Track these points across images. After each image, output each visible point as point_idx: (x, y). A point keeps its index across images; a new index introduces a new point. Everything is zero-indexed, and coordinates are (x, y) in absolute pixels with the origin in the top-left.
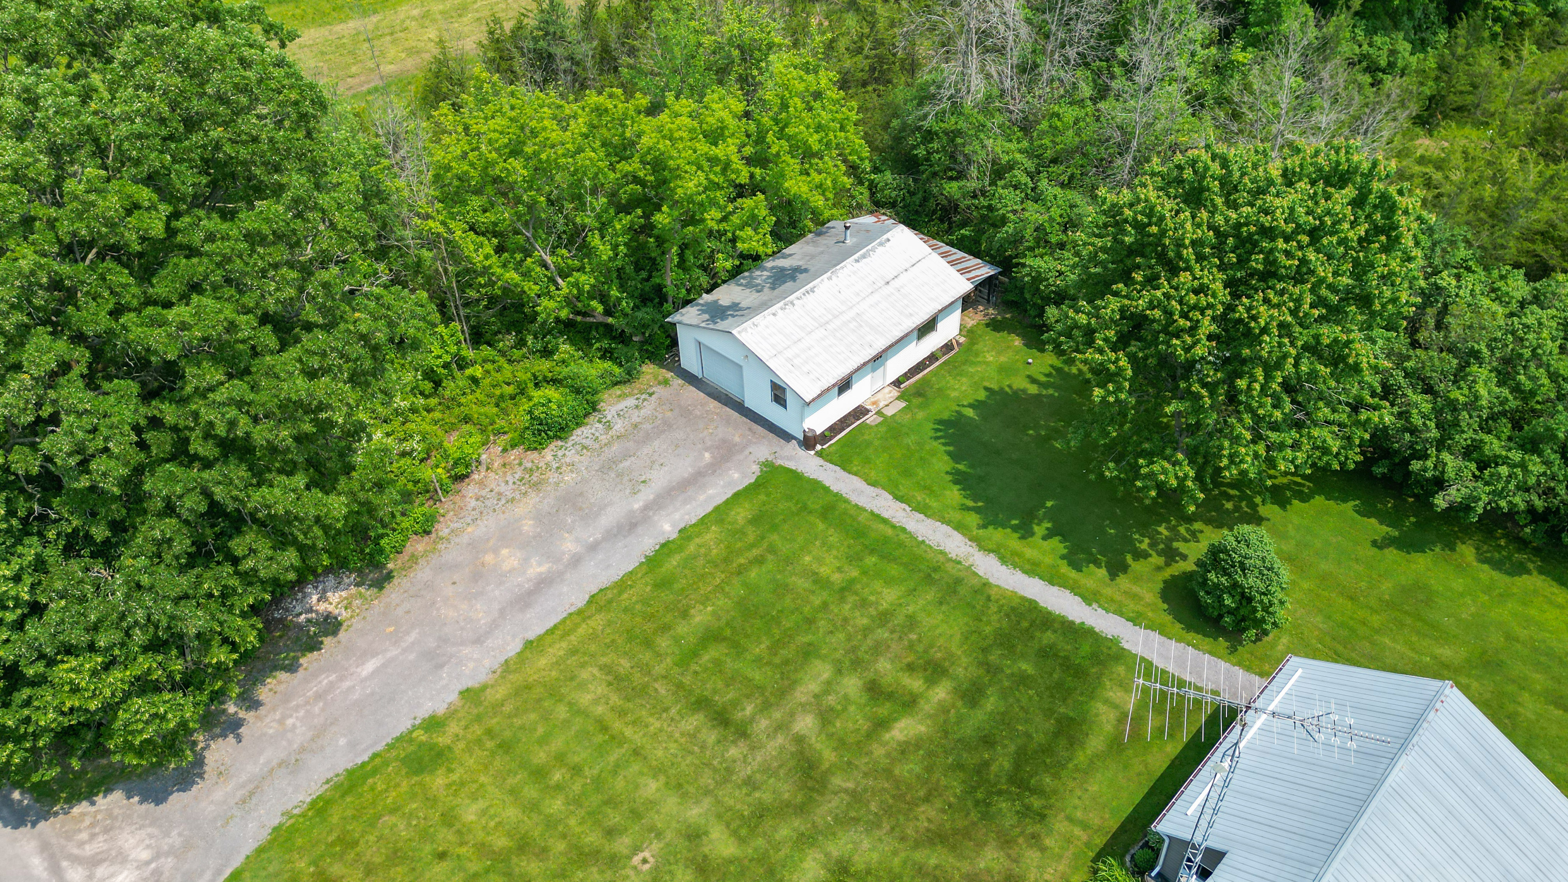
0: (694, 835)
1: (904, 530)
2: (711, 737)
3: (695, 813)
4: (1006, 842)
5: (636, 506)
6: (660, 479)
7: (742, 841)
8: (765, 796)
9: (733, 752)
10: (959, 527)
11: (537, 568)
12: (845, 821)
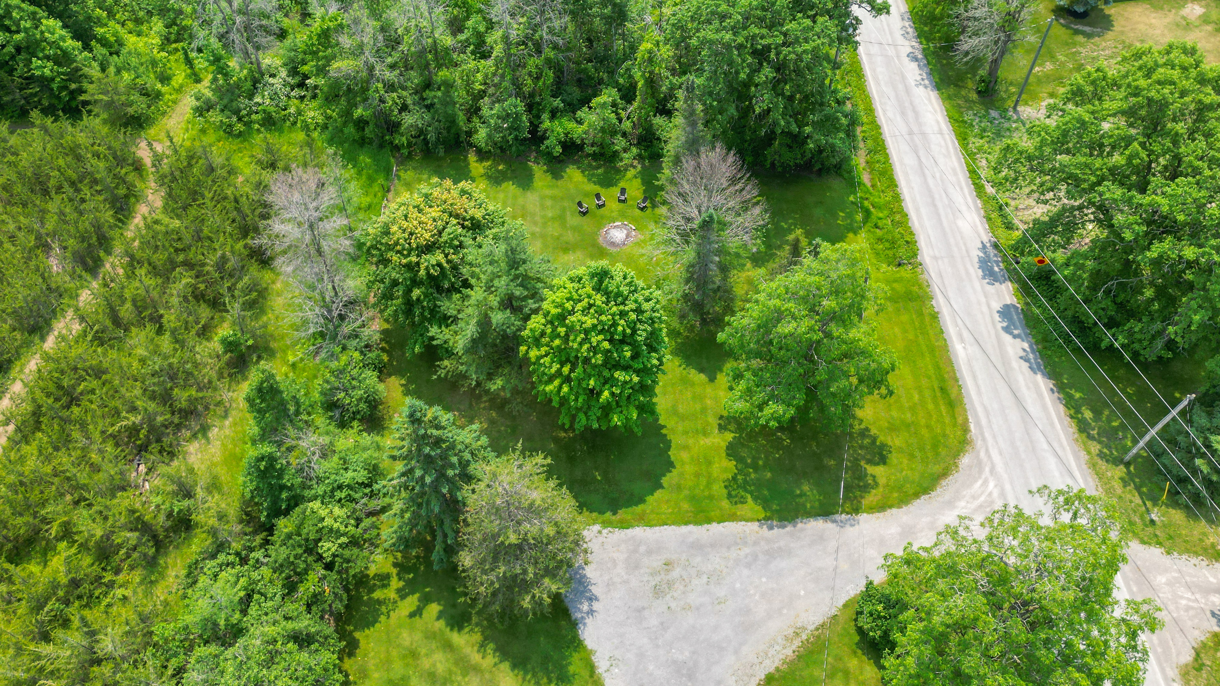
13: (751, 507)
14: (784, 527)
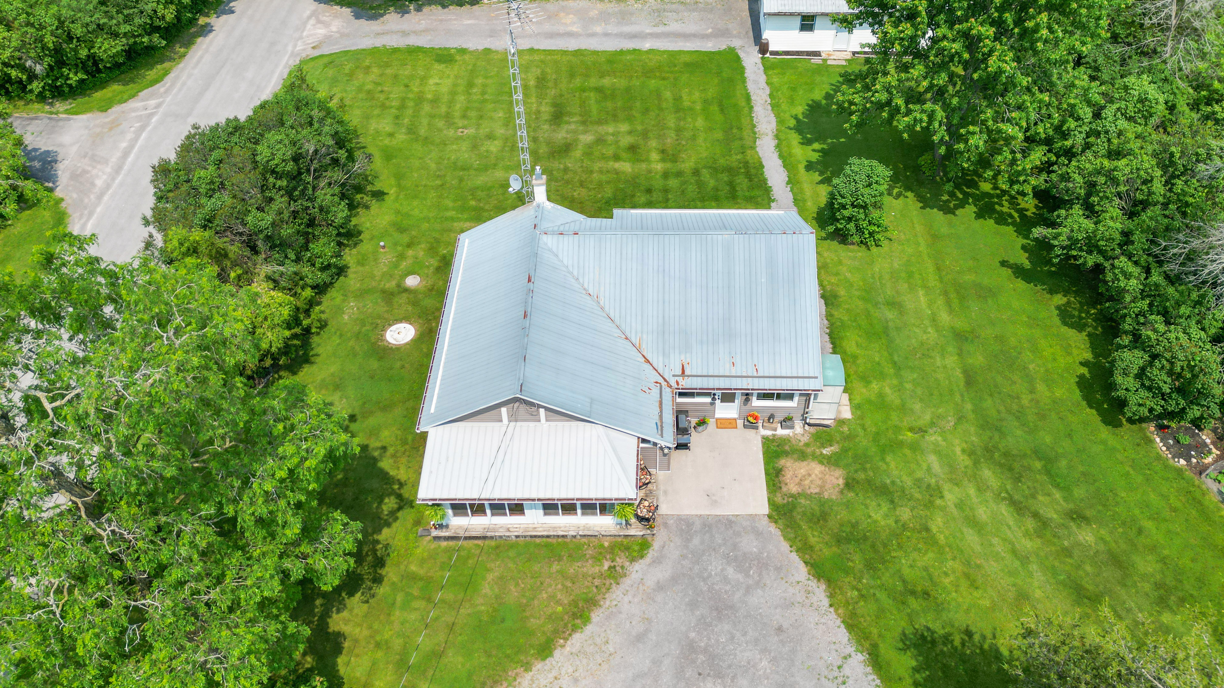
1: (751, 108)
5: (648, 31)
6: (674, 27)
9: (546, 127)
10: (780, 121)
11: (574, 29)
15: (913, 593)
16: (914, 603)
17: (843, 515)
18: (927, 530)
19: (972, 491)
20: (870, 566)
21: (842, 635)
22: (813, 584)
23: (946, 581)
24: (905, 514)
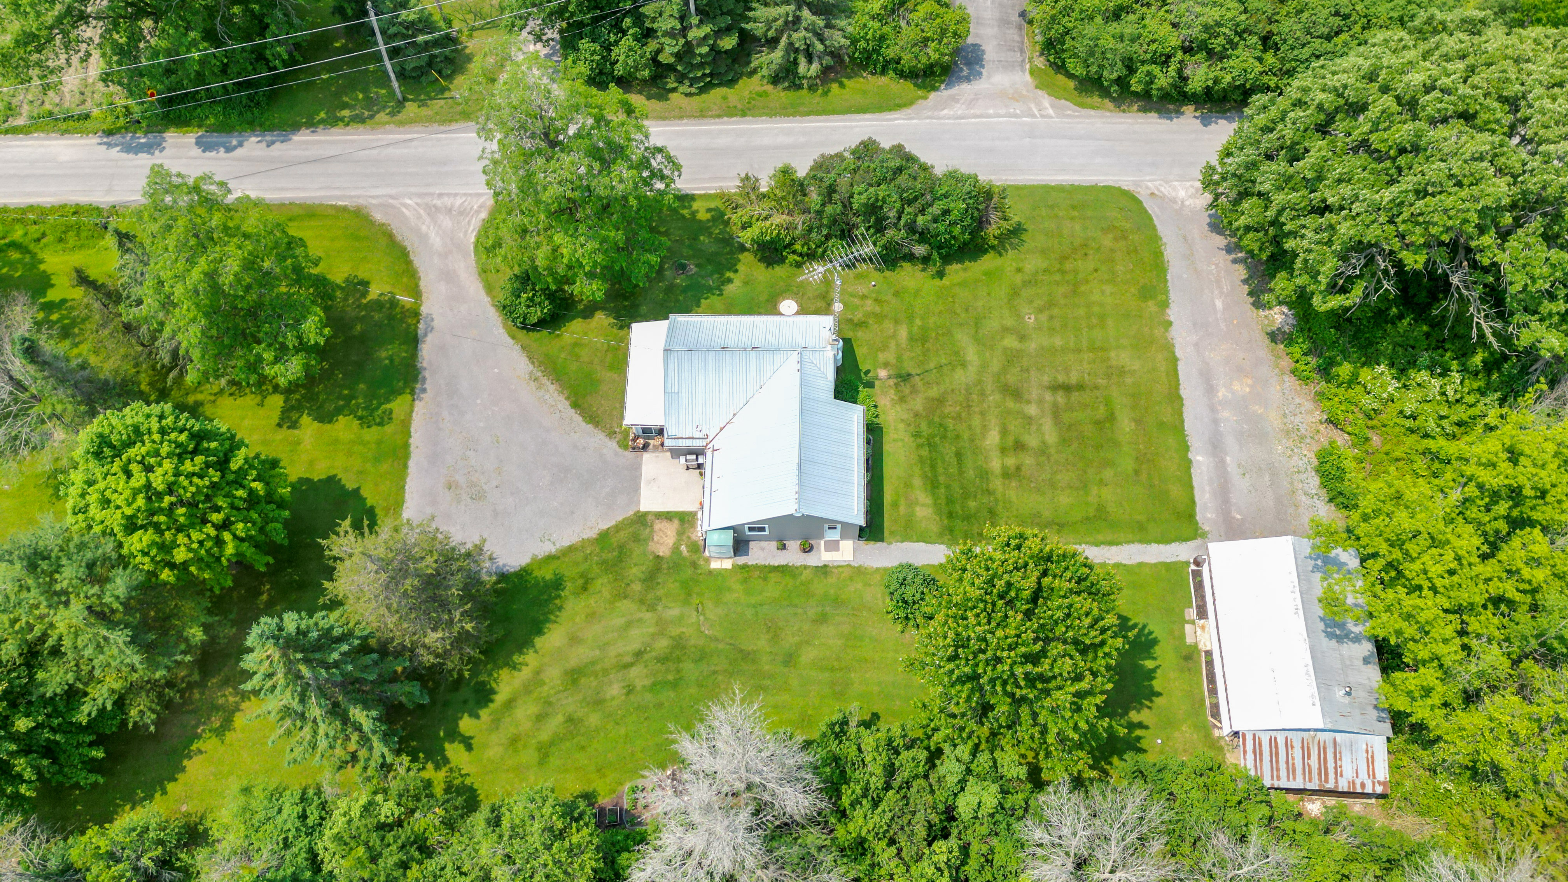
0: (1022, 338)
2: (1061, 378)
3: (1032, 346)
4: (917, 415)
5: (1228, 458)
6: (1241, 483)
7: (1005, 349)
8: (1015, 370)
9: (1046, 379)
11: (1223, 393)
12: (980, 382)
13: (397, 405)
14: (424, 379)
15: (586, 583)
16: (580, 582)
17: (637, 550)
18: (625, 597)
19: (652, 630)
20: (604, 562)
21: (566, 543)
22: (596, 531)
23: (592, 601)
24: (637, 587)
